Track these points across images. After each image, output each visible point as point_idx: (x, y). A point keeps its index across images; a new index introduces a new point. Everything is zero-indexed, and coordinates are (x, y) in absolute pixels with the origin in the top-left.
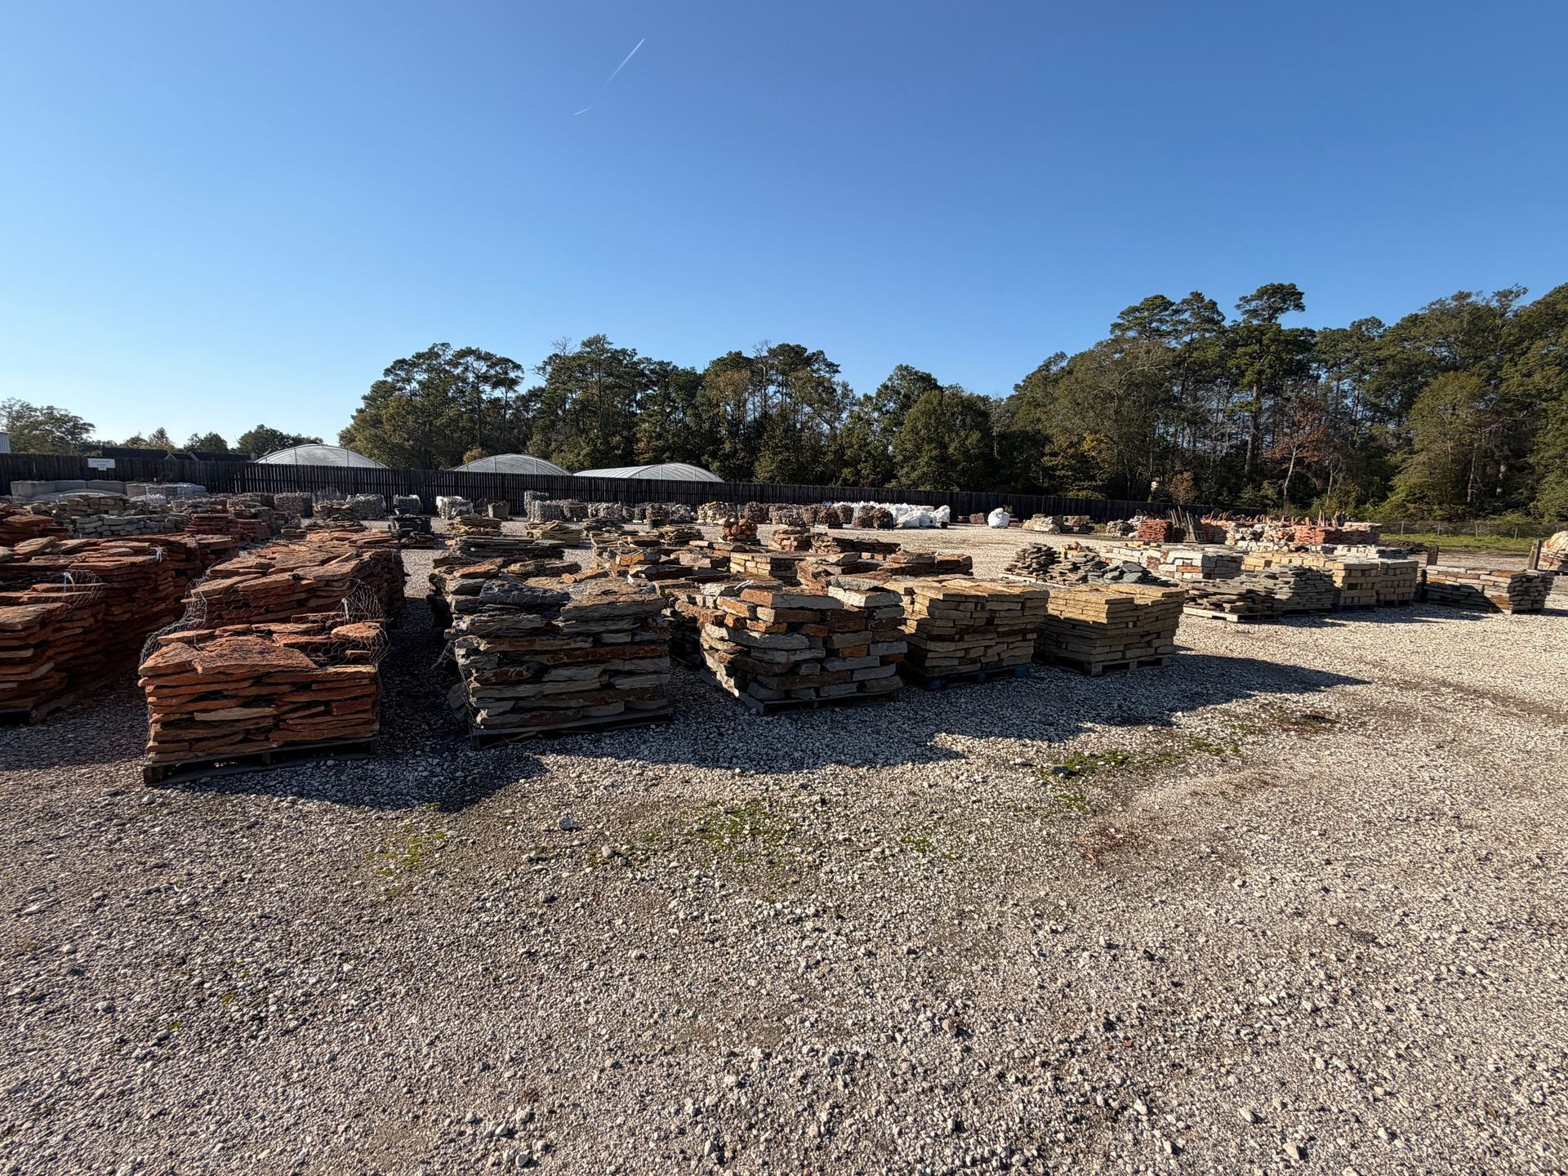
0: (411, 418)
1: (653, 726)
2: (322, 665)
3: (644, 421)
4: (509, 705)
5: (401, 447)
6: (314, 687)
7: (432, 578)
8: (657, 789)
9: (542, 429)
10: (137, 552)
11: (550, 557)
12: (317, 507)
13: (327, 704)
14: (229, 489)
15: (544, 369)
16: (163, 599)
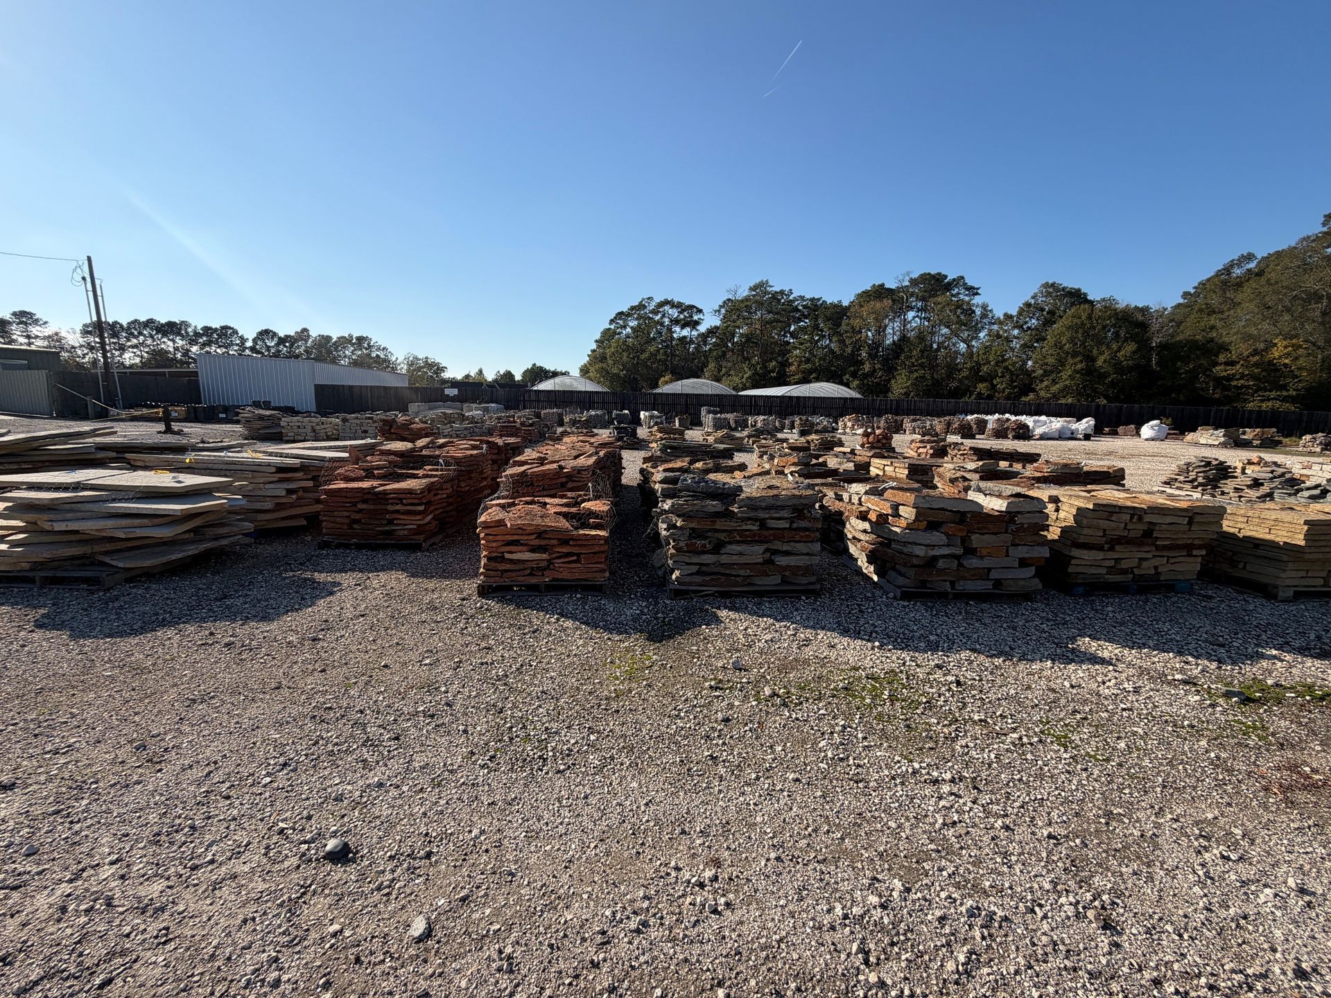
0: (625, 354)
1: (803, 598)
2: (576, 528)
3: (796, 348)
4: (695, 568)
5: (617, 375)
6: (571, 543)
7: (642, 471)
8: (807, 649)
9: (716, 359)
10: (474, 447)
11: (724, 457)
12: (566, 419)
13: (578, 555)
14: (516, 408)
15: (719, 311)
16: (485, 479)
